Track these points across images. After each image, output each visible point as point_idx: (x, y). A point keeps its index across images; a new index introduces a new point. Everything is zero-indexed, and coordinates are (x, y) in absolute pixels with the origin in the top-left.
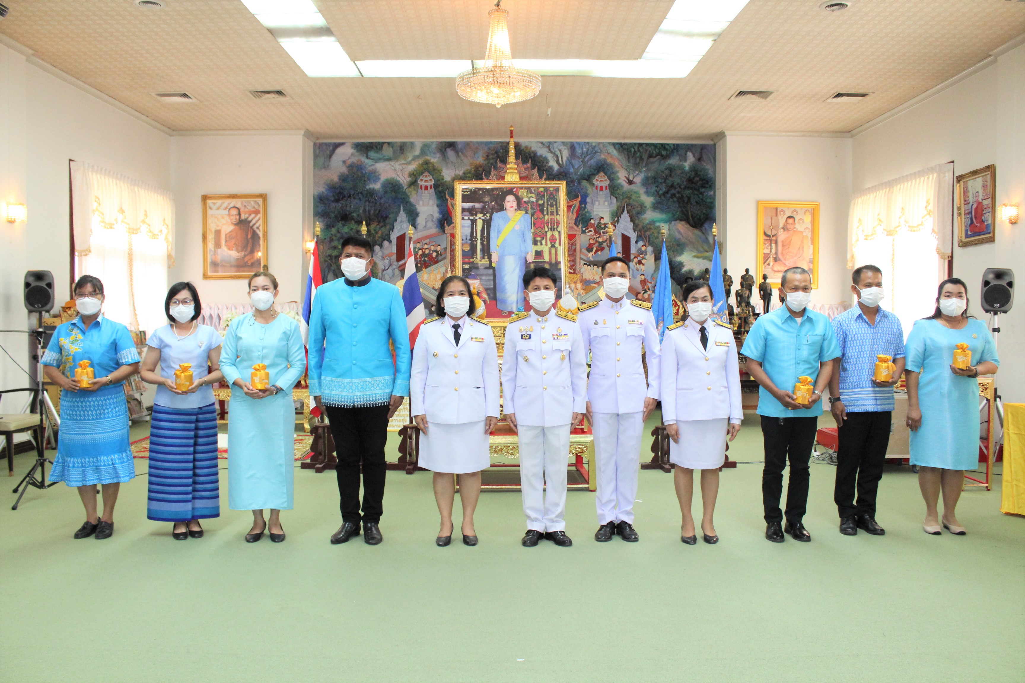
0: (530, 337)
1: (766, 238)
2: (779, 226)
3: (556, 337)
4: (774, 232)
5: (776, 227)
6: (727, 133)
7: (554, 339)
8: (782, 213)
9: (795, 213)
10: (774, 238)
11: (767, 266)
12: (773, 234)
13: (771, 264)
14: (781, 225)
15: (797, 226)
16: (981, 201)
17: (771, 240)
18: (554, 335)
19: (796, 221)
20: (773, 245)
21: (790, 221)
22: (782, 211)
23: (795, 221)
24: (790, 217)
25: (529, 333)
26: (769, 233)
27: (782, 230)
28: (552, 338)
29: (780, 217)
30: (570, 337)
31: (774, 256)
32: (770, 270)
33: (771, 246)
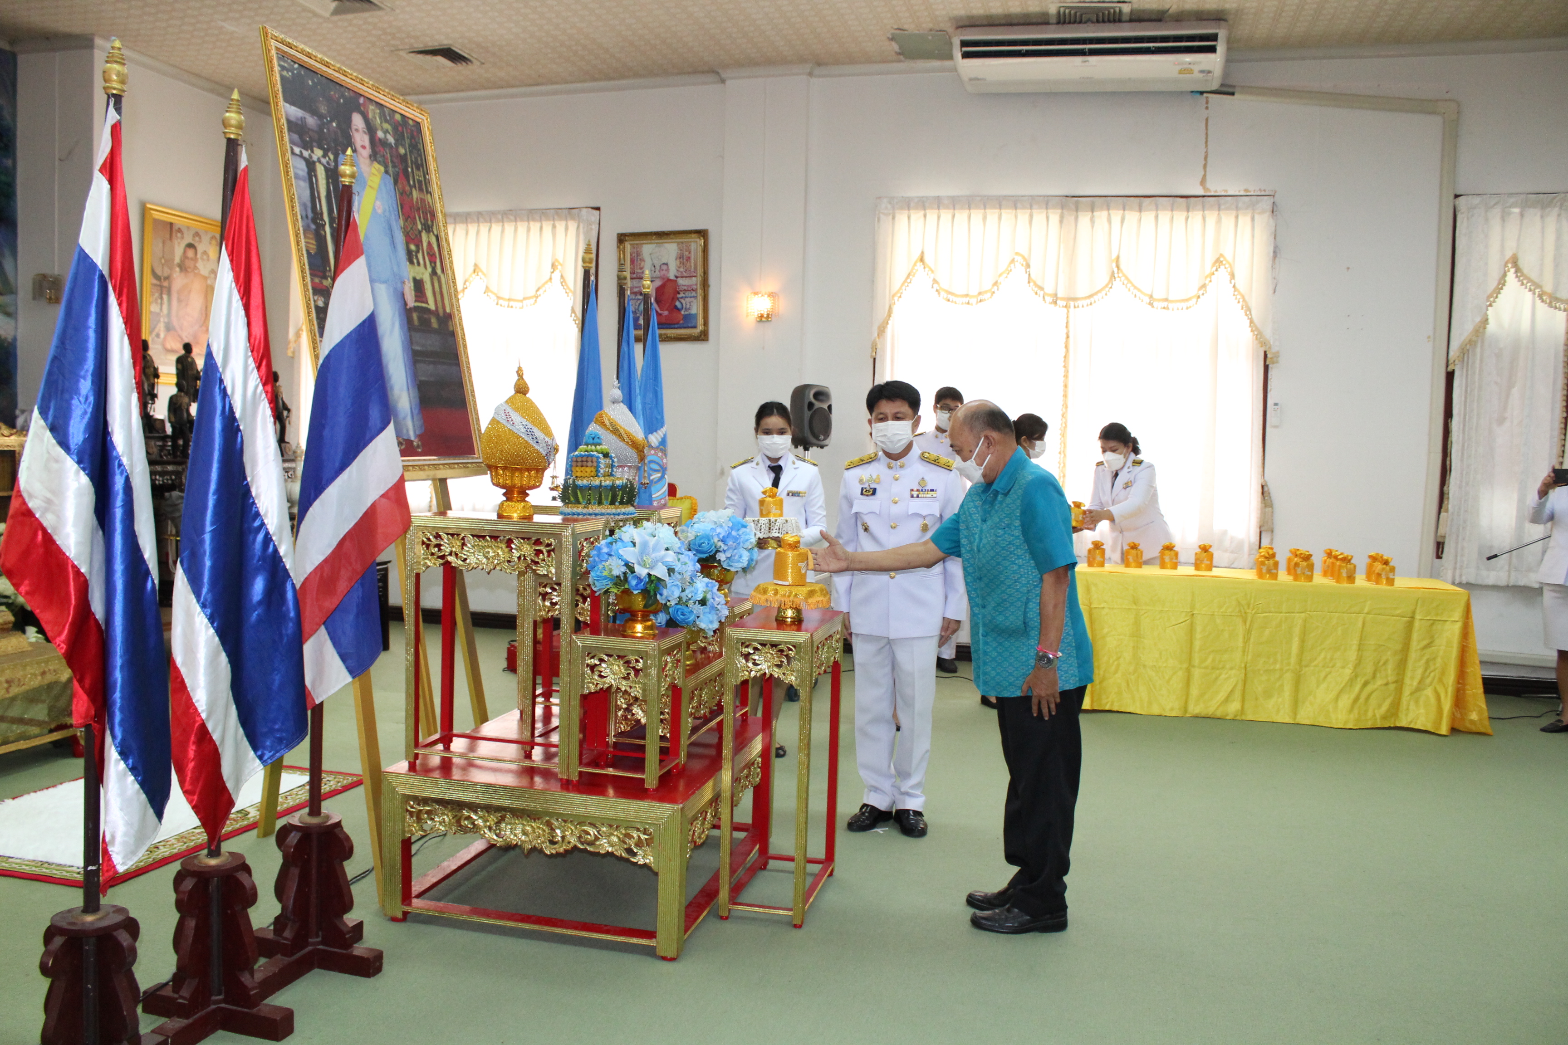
0: (874, 492)
1: (155, 282)
2: (173, 260)
3: (915, 494)
4: (166, 272)
5: (169, 262)
6: (98, 41)
7: (912, 496)
8: (179, 235)
9: (197, 239)
10: (166, 284)
11: (156, 339)
12: (166, 275)
13: (162, 335)
14: (177, 260)
15: (200, 264)
16: (672, 277)
17: (161, 287)
18: (912, 490)
19: (199, 255)
20: (165, 297)
21: (190, 253)
22: (179, 230)
23: (196, 253)
24: (190, 246)
25: (873, 486)
26: (159, 272)
27: (178, 269)
28: (909, 496)
29: (176, 242)
30: (939, 494)
31: (166, 320)
32: (160, 347)
33: (161, 298)
